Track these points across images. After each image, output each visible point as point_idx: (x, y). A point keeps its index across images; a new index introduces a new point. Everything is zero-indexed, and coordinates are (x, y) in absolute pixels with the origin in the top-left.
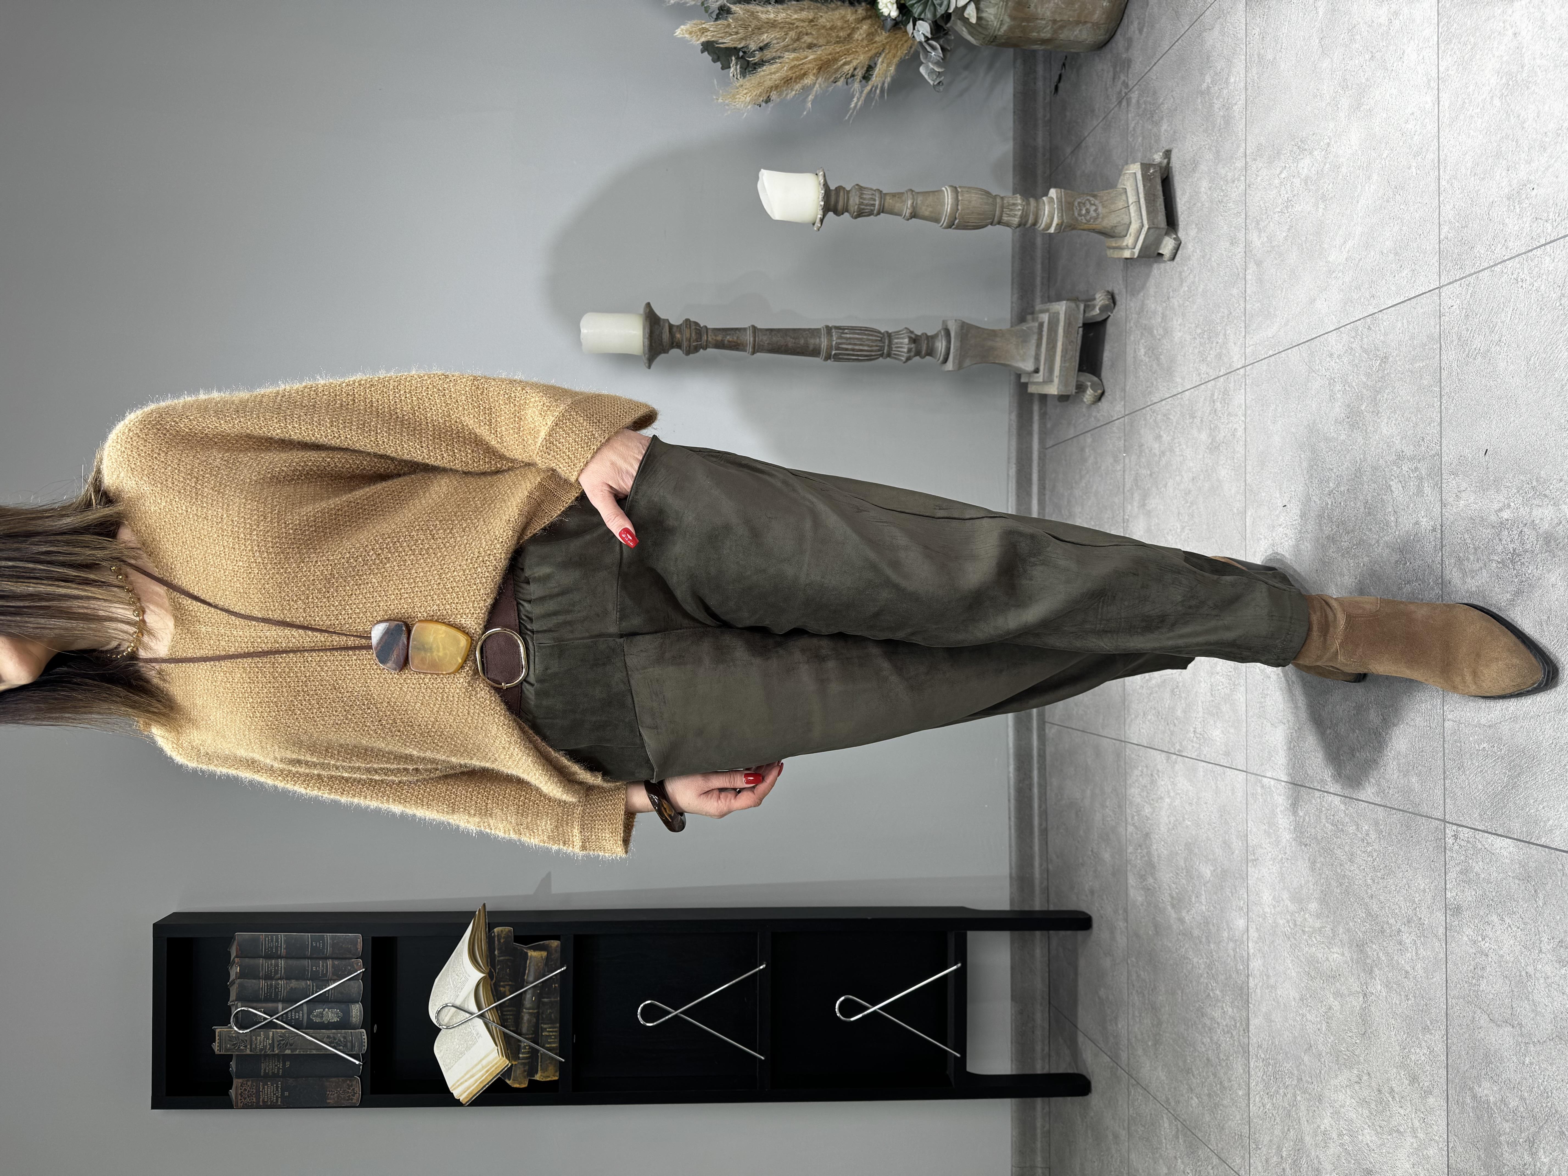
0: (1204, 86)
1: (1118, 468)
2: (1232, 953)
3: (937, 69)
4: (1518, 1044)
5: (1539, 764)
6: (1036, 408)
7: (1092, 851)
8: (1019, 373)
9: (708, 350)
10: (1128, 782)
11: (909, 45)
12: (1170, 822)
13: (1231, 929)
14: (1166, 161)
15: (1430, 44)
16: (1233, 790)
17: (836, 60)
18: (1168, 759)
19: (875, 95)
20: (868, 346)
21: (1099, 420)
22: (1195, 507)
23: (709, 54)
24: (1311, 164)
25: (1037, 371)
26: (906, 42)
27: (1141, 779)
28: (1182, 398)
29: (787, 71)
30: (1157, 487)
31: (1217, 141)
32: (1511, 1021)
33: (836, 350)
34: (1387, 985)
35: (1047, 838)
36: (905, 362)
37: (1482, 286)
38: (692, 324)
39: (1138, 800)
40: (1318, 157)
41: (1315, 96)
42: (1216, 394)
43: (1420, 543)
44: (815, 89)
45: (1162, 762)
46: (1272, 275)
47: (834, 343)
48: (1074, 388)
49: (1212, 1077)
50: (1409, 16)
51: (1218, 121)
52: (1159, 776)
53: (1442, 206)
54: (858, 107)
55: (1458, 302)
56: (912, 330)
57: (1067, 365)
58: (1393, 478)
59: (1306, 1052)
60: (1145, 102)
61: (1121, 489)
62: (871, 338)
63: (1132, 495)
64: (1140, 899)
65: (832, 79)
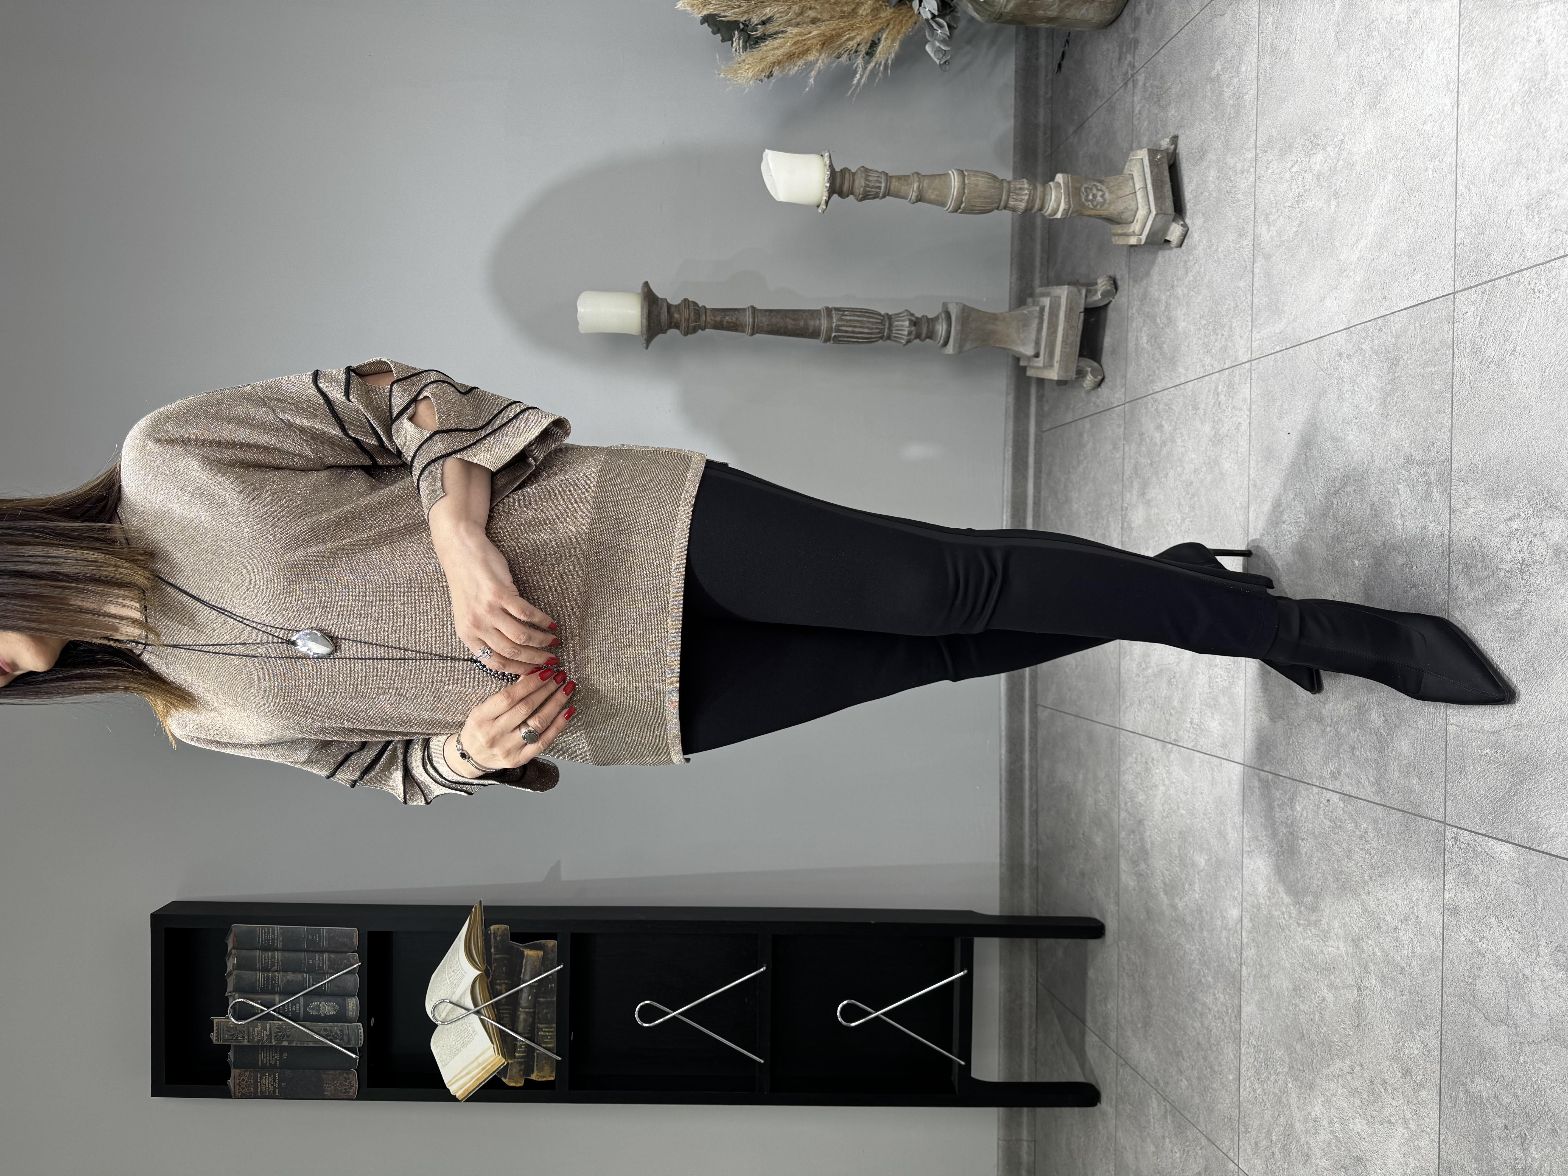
0: (1214, 73)
1: (1118, 456)
2: (1224, 941)
3: (943, 48)
4: (1513, 1043)
5: (1542, 772)
6: (1033, 390)
7: (1083, 834)
8: (1018, 356)
9: (707, 330)
10: (1122, 769)
11: (914, 21)
12: (1164, 811)
13: (1225, 917)
14: (1172, 147)
15: (1451, 46)
16: (1229, 782)
17: (839, 35)
18: (1163, 748)
19: (878, 73)
20: (868, 328)
21: (1098, 406)
22: (1196, 499)
23: (709, 25)
24: (1324, 160)
25: (1037, 355)
26: (911, 17)
27: (1135, 766)
28: (1185, 389)
29: (790, 47)
30: (1158, 477)
31: (1226, 130)
32: (1505, 1020)
33: (836, 332)
34: (1382, 979)
35: (1037, 819)
36: (904, 345)
37: (1498, 294)
38: (690, 303)
39: (1131, 786)
40: (1331, 153)
41: (1331, 91)
42: (1220, 387)
43: (1427, 548)
44: (818, 65)
45: (1158, 751)
46: (1281, 270)
47: (834, 325)
48: (1074, 373)
49: (1202, 1061)
50: (1429, 15)
51: (1228, 110)
52: (1153, 764)
53: (1459, 211)
54: (862, 84)
55: (1473, 309)
56: (912, 312)
57: (1068, 350)
58: (1401, 481)
59: (1298, 1041)
60: (1152, 86)
61: (1120, 477)
62: (871, 320)
63: (1132, 483)
64: (1132, 883)
65: (836, 54)
